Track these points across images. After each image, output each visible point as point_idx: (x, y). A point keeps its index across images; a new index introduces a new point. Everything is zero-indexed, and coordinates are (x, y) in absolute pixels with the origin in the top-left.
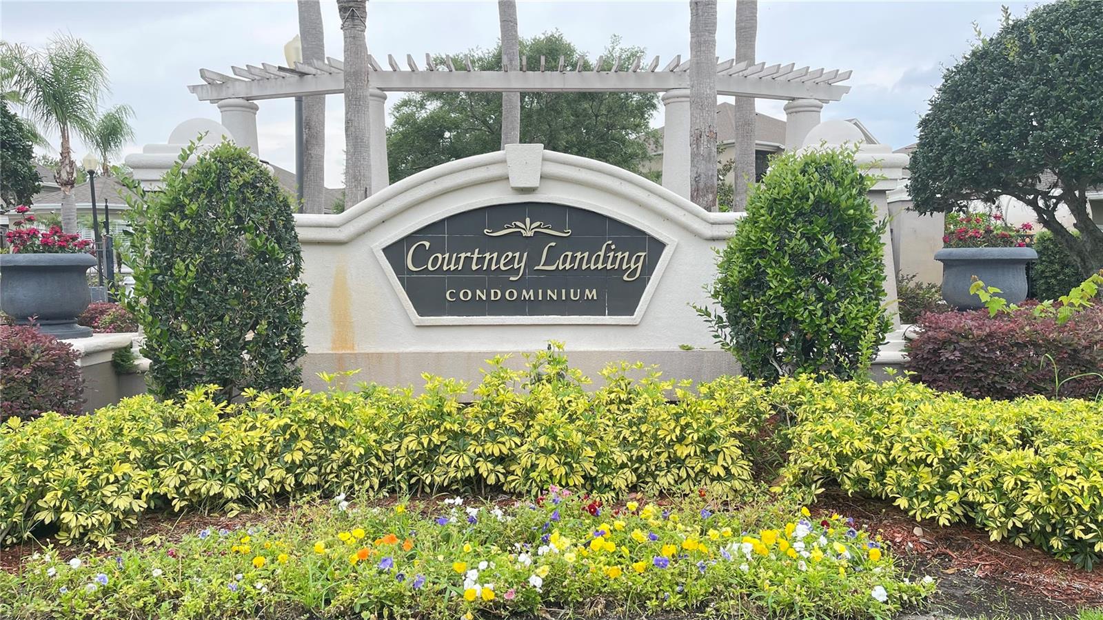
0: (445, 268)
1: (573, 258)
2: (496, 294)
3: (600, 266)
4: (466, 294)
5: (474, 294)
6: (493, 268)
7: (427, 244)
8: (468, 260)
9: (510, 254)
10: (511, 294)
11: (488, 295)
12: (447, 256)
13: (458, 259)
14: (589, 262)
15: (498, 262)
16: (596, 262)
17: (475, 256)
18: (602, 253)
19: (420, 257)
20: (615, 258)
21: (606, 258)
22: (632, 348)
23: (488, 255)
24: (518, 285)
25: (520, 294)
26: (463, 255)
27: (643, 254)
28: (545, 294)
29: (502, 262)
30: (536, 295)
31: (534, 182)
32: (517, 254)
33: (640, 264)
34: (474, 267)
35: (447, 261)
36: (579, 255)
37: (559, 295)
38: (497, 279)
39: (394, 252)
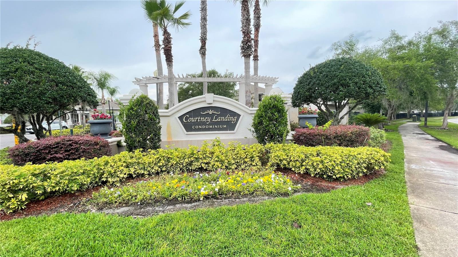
0: (192, 121)
1: (221, 118)
2: (204, 127)
3: (227, 120)
4: (197, 127)
5: (199, 127)
6: (203, 121)
7: (188, 116)
8: (197, 119)
9: (207, 118)
10: (207, 127)
11: (202, 127)
12: (192, 118)
13: (195, 119)
14: (224, 119)
15: (204, 120)
16: (226, 119)
17: (199, 118)
18: (227, 117)
19: (187, 119)
20: (230, 118)
21: (228, 118)
22: (234, 138)
23: (202, 118)
24: (209, 125)
25: (209, 127)
26: (196, 118)
27: (236, 117)
28: (215, 127)
29: (205, 120)
30: (213, 127)
31: (212, 102)
32: (208, 118)
33: (235, 119)
34: (199, 121)
35: (193, 120)
36: (222, 118)
37: (218, 127)
38: (204, 123)
39: (181, 118)
